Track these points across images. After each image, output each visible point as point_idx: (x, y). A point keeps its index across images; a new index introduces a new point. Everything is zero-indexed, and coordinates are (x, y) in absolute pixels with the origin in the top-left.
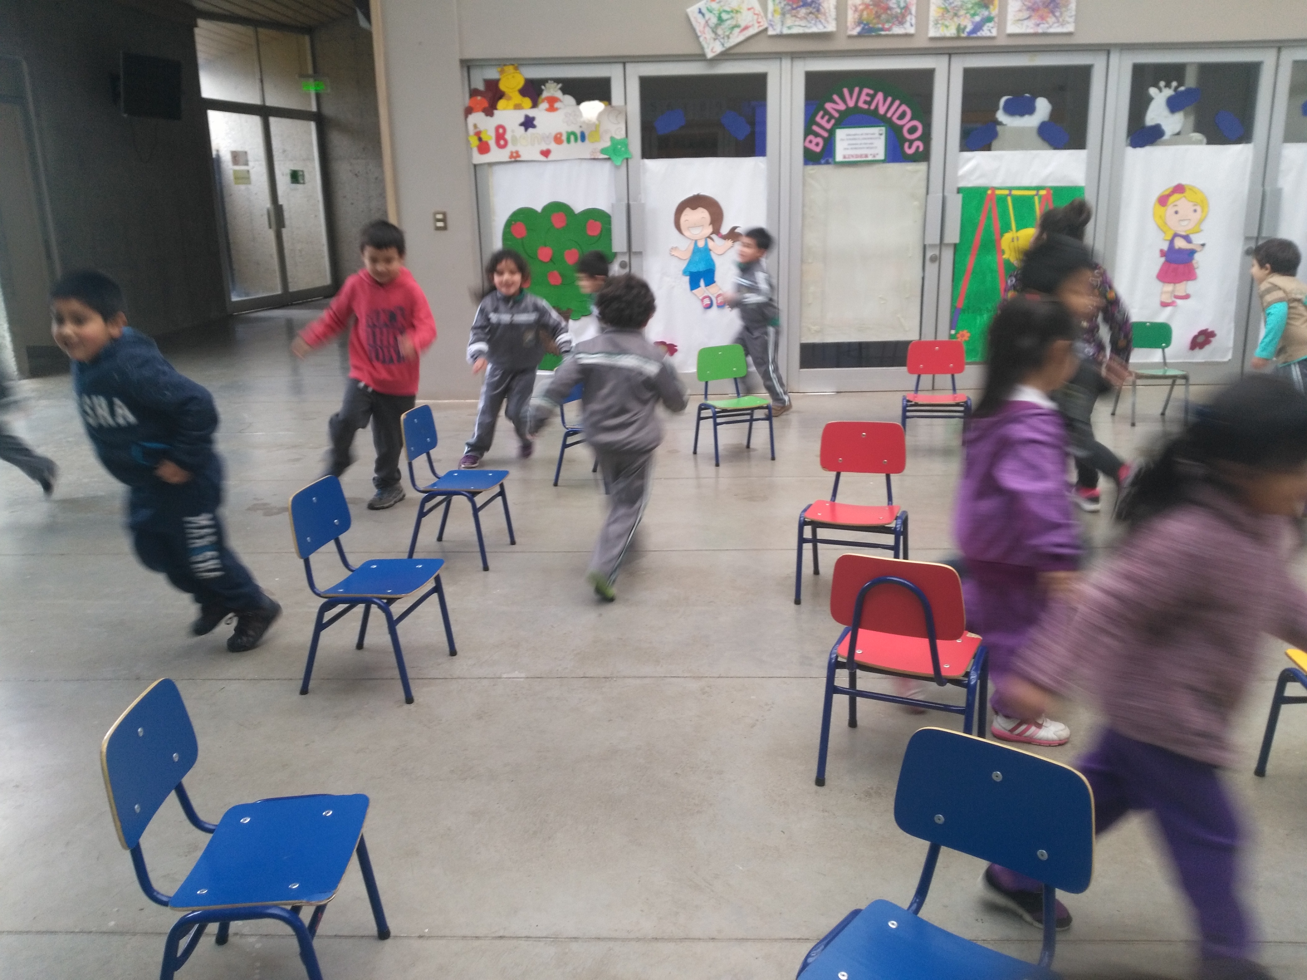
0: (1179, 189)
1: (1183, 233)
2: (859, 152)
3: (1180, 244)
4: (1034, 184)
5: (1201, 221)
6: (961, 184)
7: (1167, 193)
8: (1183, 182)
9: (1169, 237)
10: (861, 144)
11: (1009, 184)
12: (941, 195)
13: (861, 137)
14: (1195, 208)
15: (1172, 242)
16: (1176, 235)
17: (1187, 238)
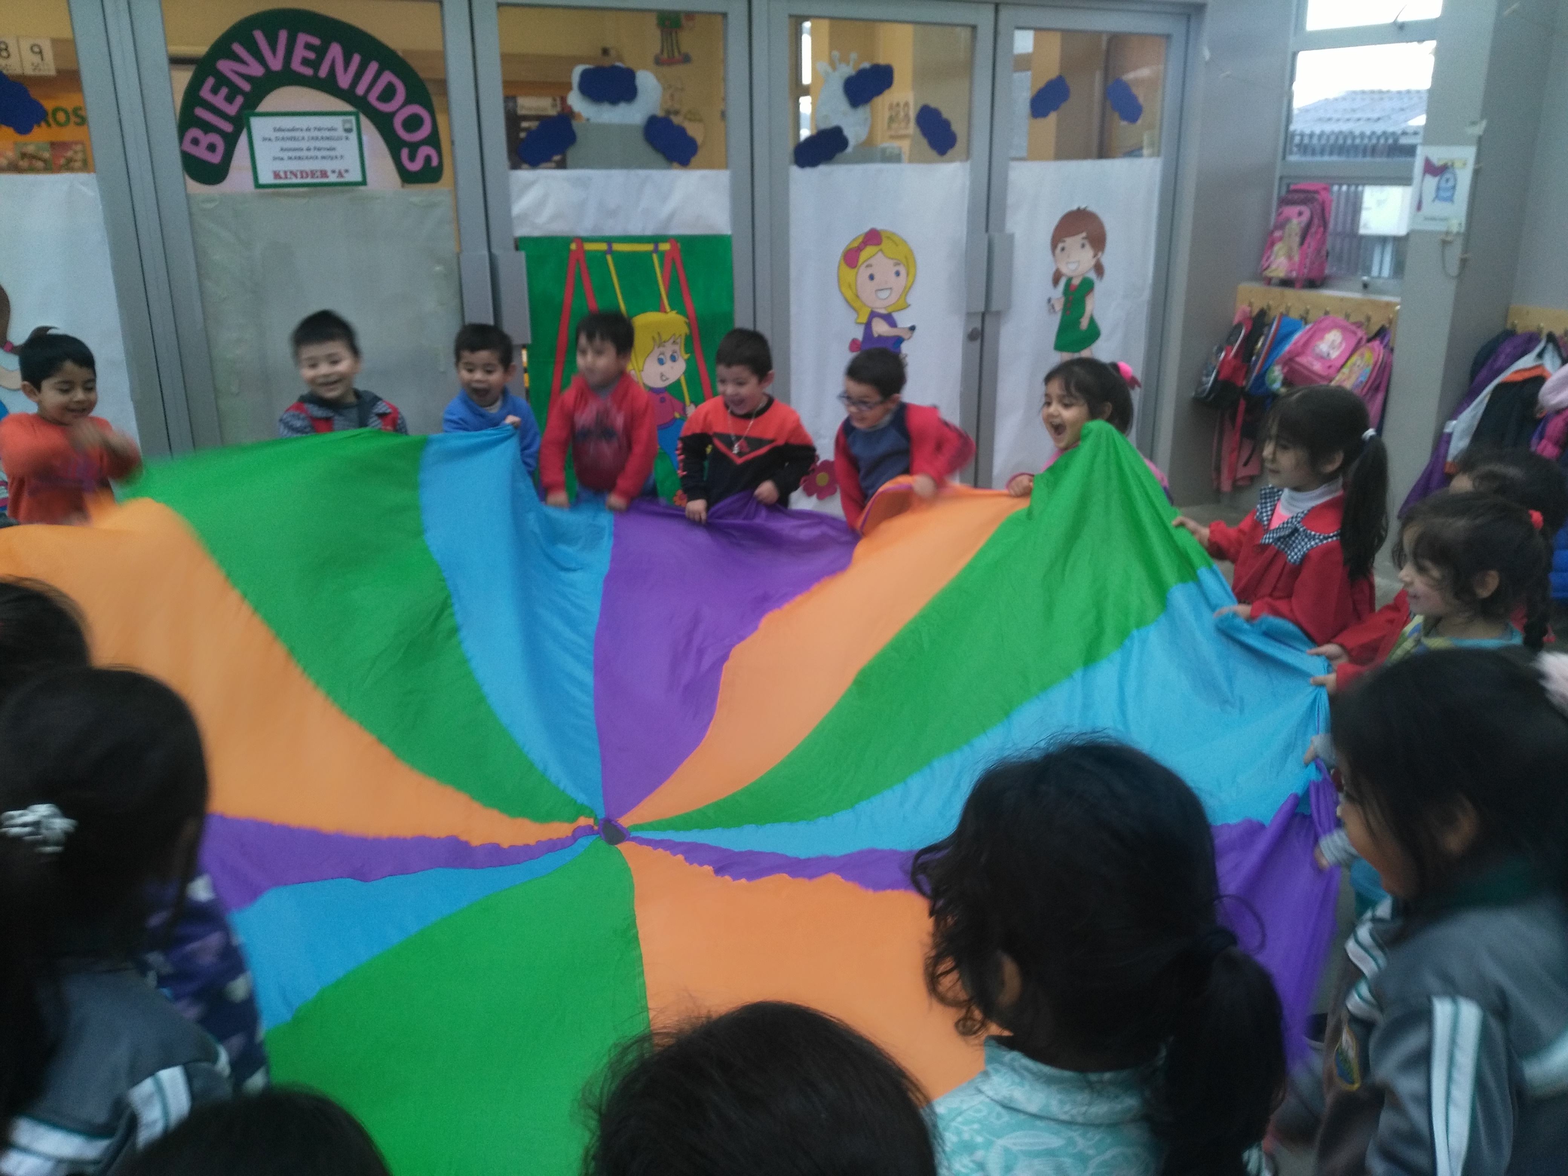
0: (873, 237)
1: (883, 311)
2: (308, 166)
3: (880, 328)
4: (649, 232)
5: (907, 290)
6: (521, 231)
7: (856, 244)
8: (879, 227)
9: (864, 319)
10: (308, 149)
11: (608, 232)
12: (485, 252)
13: (306, 134)
14: (897, 268)
15: (868, 326)
16: (873, 315)
17: (889, 319)
